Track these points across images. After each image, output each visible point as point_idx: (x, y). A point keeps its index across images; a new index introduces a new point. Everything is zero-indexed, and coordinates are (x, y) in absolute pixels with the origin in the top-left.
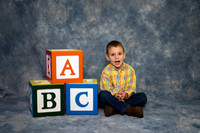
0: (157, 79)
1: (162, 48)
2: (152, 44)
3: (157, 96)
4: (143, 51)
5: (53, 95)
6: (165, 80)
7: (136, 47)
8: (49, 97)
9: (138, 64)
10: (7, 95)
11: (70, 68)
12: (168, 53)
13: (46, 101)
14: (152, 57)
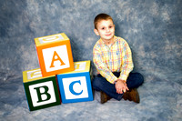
0: (156, 45)
1: (159, 11)
2: (148, 9)
3: (157, 63)
4: (140, 16)
5: (46, 88)
6: (165, 45)
7: (131, 13)
8: (42, 90)
9: (136, 31)
10: (9, 77)
11: (59, 59)
12: (166, 16)
13: (39, 95)
14: (150, 22)
